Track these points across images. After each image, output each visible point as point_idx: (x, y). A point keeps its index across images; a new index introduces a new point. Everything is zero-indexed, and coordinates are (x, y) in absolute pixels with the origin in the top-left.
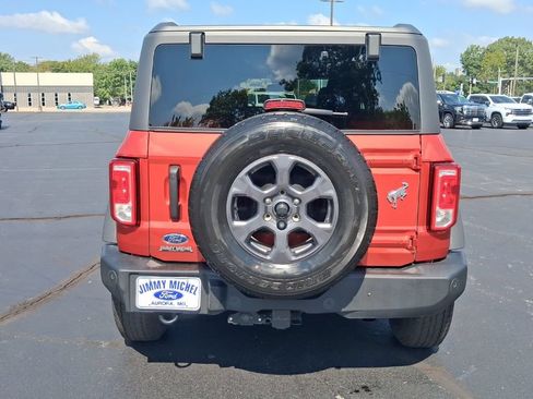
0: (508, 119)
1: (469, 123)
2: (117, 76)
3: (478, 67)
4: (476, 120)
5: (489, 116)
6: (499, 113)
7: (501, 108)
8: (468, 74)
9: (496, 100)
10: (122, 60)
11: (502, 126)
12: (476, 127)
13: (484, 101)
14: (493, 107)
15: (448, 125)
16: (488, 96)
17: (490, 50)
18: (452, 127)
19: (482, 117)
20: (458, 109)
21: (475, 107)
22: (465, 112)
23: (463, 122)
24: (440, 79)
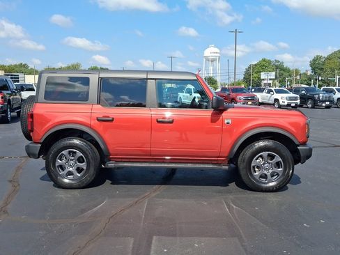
1: (324, 105)
3: (322, 69)
4: (327, 103)
5: (336, 100)
8: (315, 73)
12: (327, 107)
13: (332, 91)
14: (338, 95)
15: (310, 106)
16: (334, 88)
17: (329, 58)
18: (313, 107)
19: (332, 101)
20: (317, 96)
21: (327, 95)
22: (321, 98)
23: (319, 104)
24: (298, 77)
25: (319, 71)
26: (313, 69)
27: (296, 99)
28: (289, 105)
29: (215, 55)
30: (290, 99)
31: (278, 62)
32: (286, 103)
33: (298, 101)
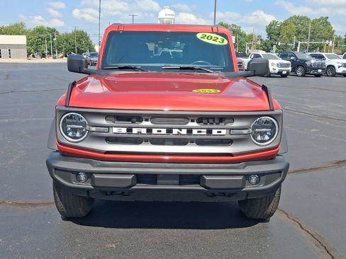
0: (340, 70)
2: (39, 38)
4: (320, 71)
6: (333, 66)
7: (335, 62)
9: (330, 57)
10: (42, 27)
11: (335, 75)
12: (319, 76)
14: (328, 62)
15: (300, 74)
16: (324, 54)
18: (303, 76)
19: (323, 69)
20: (308, 63)
21: (319, 61)
23: (311, 72)
24: (259, 43)
25: (275, 37)
26: (269, 35)
27: (287, 65)
28: (280, 73)
29: (172, 17)
30: (282, 65)
31: (235, 26)
32: (277, 71)
33: (290, 69)
